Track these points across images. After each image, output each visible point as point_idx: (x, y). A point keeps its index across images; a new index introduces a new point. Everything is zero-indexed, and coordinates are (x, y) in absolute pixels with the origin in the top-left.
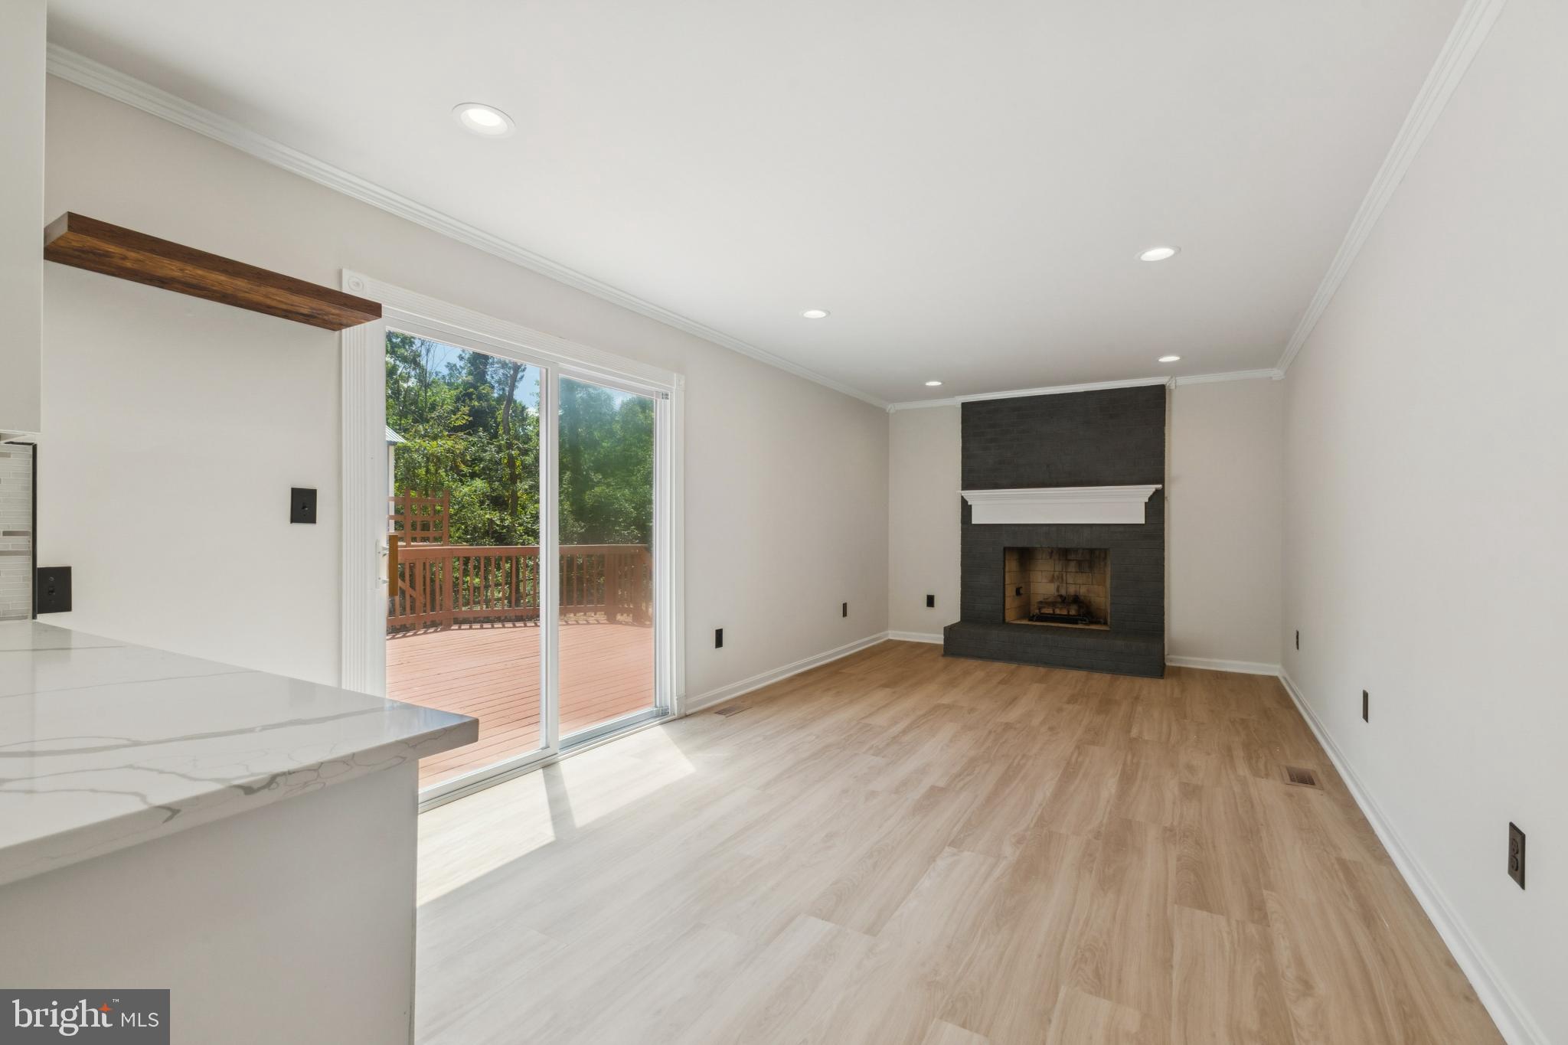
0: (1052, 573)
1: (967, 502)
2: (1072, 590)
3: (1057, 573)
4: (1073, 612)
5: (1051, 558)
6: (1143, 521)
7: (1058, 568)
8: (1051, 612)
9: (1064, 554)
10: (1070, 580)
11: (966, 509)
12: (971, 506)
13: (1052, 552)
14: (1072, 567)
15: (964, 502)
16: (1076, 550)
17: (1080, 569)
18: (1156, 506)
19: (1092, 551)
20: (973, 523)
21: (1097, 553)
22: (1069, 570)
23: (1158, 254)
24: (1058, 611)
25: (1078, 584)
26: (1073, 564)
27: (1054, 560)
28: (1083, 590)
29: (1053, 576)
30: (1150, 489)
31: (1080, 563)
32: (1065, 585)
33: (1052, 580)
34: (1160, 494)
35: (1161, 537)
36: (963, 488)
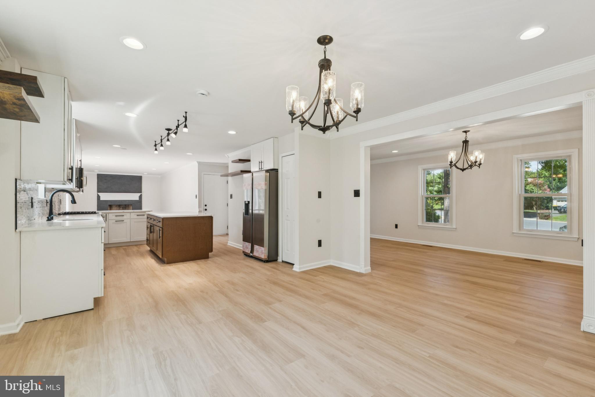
9: (119, 206)
11: (99, 197)
15: (98, 194)
16: (122, 205)
18: (141, 197)
19: (125, 205)
20: (101, 200)
21: (127, 206)
26: (121, 208)
27: (117, 207)
30: (140, 194)
31: (123, 208)
34: (141, 195)
35: (141, 202)
36: (97, 192)
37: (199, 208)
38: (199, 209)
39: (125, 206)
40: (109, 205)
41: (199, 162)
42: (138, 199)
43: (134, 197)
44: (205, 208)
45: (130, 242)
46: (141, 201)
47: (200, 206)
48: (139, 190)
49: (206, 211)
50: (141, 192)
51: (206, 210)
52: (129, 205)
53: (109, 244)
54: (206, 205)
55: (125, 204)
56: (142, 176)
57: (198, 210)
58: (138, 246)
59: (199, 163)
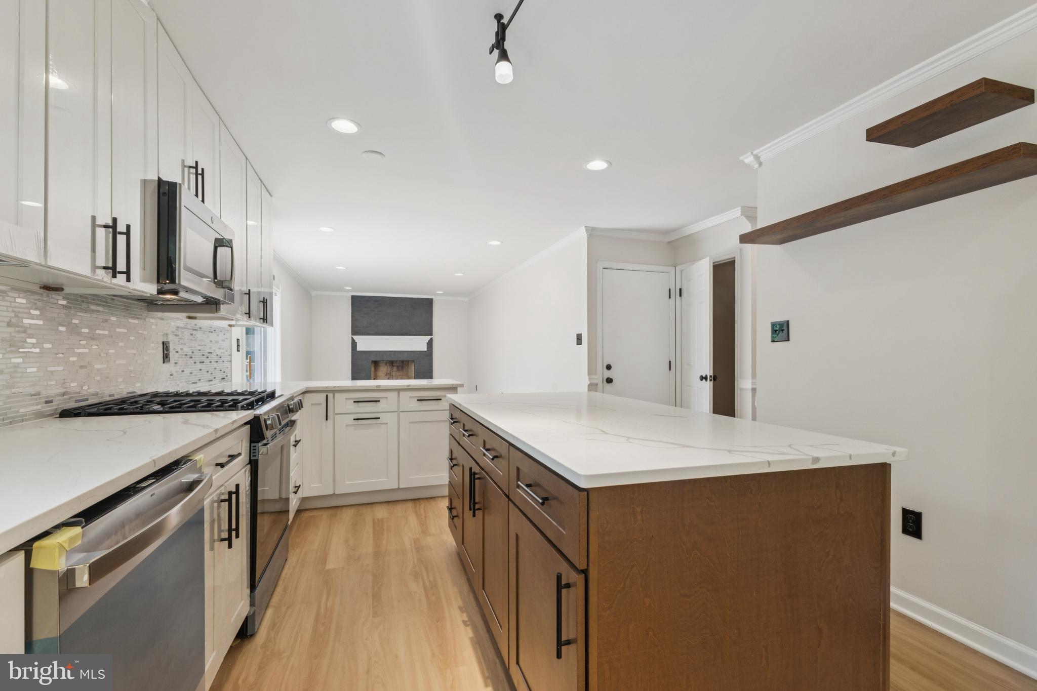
1: (356, 341)
3: (388, 372)
5: (386, 365)
6: (426, 350)
7: (389, 369)
9: (392, 363)
10: (394, 375)
11: (354, 344)
12: (358, 342)
13: (386, 363)
15: (352, 338)
16: (396, 362)
17: (398, 370)
18: (430, 344)
19: (403, 362)
20: (358, 350)
21: (405, 362)
22: (394, 371)
26: (395, 368)
30: (429, 338)
31: (398, 367)
33: (386, 376)
34: (431, 339)
35: (432, 356)
36: (352, 335)
37: (589, 374)
38: (590, 379)
39: (401, 364)
40: (372, 361)
41: (593, 229)
43: (416, 344)
44: (608, 374)
45: (399, 489)
46: (432, 353)
47: (591, 371)
48: (427, 330)
49: (608, 386)
50: (431, 334)
51: (609, 381)
52: (408, 361)
53: (334, 495)
54: (609, 367)
55: (401, 359)
56: (432, 299)
57: (587, 382)
58: (423, 505)
59: (592, 232)
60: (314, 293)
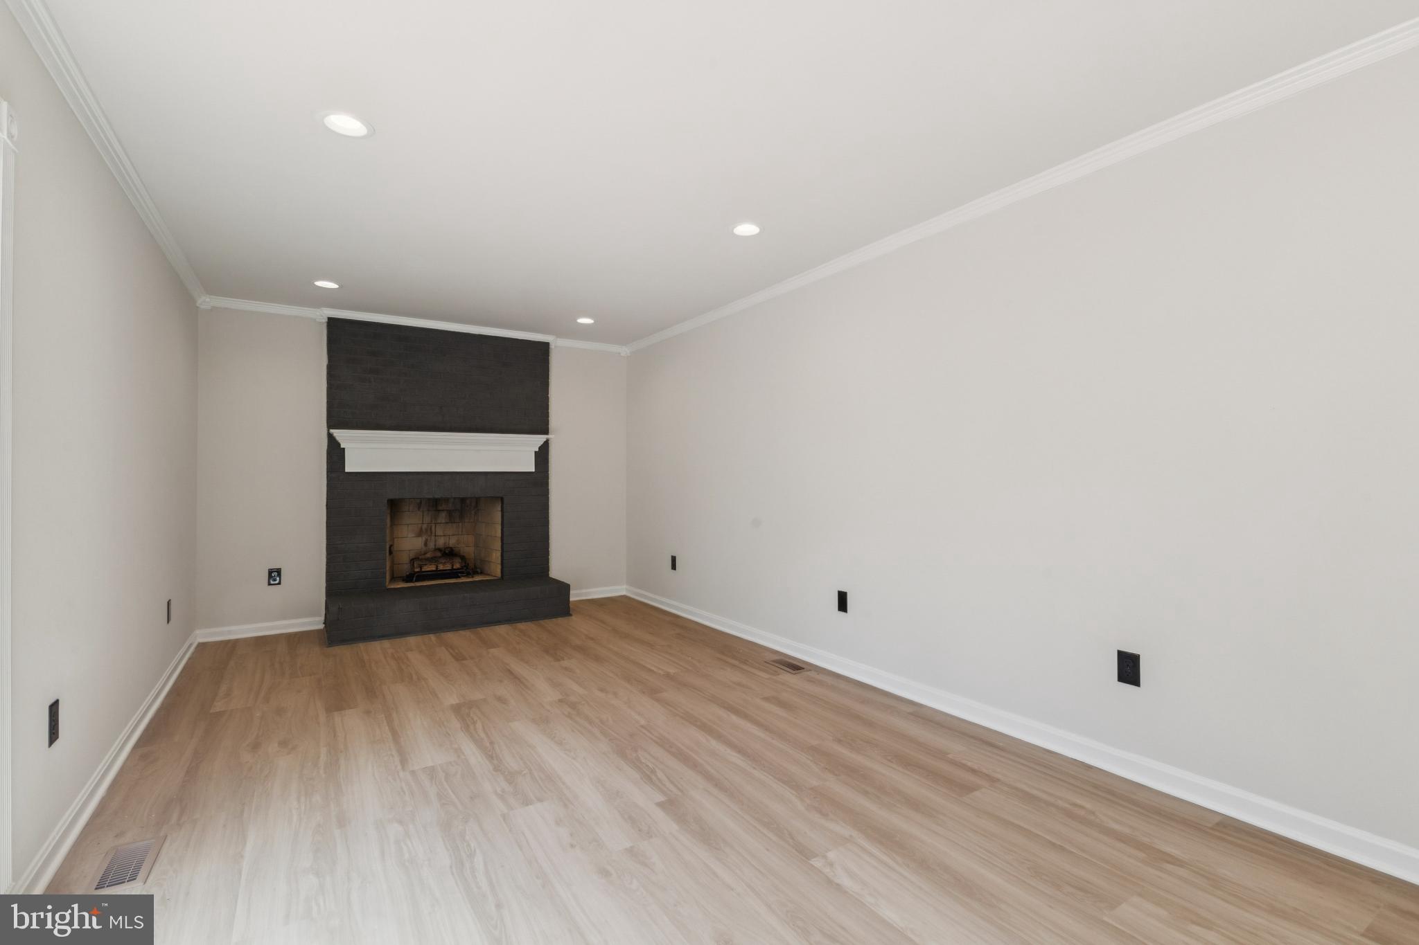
0: (420, 525)
1: (339, 445)
2: (441, 542)
3: (425, 526)
4: (457, 566)
5: (419, 509)
6: (533, 469)
7: (427, 519)
8: (434, 569)
9: (435, 505)
10: (439, 532)
11: (335, 454)
12: (344, 449)
13: (421, 503)
14: (443, 517)
15: (331, 437)
16: (447, 500)
17: (451, 519)
18: (542, 456)
19: (463, 500)
20: (348, 469)
21: (468, 501)
22: (439, 522)
23: (747, 229)
24: (441, 567)
25: (447, 536)
26: (443, 514)
27: (423, 511)
28: (452, 542)
29: (421, 529)
31: (450, 513)
32: (433, 538)
33: (420, 534)
34: (547, 442)
35: (547, 484)
36: (329, 428)
39: (458, 506)
40: (386, 498)
42: (531, 468)
46: (547, 477)
48: (535, 418)
50: (545, 431)
55: (458, 495)
56: (546, 344)
60: (206, 301)
